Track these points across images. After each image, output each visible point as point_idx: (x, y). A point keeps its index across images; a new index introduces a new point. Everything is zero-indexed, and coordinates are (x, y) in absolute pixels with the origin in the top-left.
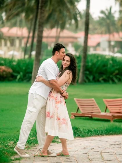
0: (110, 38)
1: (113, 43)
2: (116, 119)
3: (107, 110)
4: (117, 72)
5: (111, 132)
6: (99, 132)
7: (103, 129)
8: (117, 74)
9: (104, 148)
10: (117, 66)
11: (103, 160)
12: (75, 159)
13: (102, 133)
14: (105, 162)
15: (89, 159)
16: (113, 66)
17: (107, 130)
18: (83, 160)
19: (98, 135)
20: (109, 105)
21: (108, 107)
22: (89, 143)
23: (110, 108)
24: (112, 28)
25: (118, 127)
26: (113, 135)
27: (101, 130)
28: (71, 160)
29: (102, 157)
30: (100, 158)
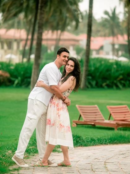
0: (113, 41)
1: (117, 47)
2: (120, 127)
3: (111, 118)
4: (121, 77)
5: (115, 141)
6: (103, 141)
7: (107, 138)
8: (121, 79)
9: (107, 158)
11: (107, 171)
12: (77, 170)
13: (106, 142)
14: (110, 173)
15: (92, 170)
16: (117, 71)
17: (111, 139)
18: (86, 171)
19: (102, 144)
20: (113, 113)
21: (112, 114)
22: (92, 152)
23: (114, 115)
24: (116, 31)
25: (122, 136)
26: (117, 144)
27: (105, 139)
28: (73, 170)
29: (106, 167)
30: (104, 168)
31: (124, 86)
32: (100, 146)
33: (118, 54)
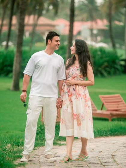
0: (92, 26)
1: (95, 32)
3: (104, 108)
4: (106, 64)
5: (116, 133)
6: (103, 132)
7: (107, 129)
8: (107, 67)
9: (113, 151)
10: (106, 57)
11: (117, 165)
12: (85, 164)
13: (106, 133)
14: (121, 167)
15: (102, 164)
16: (102, 58)
17: (111, 131)
19: (102, 136)
20: (106, 102)
21: (105, 104)
22: (95, 145)
23: (107, 105)
25: (123, 127)
26: (118, 136)
27: (105, 131)
28: (82, 165)
29: (115, 161)
30: (113, 162)
31: (109, 73)
32: (101, 138)
33: (96, 39)
